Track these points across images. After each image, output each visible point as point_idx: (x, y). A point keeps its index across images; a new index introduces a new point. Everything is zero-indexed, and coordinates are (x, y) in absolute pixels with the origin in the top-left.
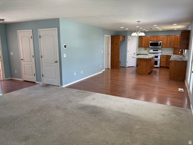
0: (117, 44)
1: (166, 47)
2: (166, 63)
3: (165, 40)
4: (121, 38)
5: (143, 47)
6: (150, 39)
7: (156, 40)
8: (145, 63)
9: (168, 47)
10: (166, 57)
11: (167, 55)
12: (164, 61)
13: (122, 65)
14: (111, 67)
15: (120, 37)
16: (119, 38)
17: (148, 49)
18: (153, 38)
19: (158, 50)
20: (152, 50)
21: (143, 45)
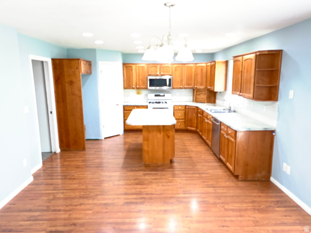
0: (71, 83)
1: (181, 88)
2: (185, 122)
3: (178, 73)
4: (83, 68)
5: (134, 88)
6: (148, 72)
7: (160, 73)
8: (160, 136)
9: (185, 88)
10: (184, 108)
11: (186, 106)
12: (180, 118)
13: (89, 134)
14: (61, 147)
15: (79, 64)
16: (78, 68)
17: (144, 92)
18: (154, 68)
19: (166, 94)
20: (154, 94)
21: (134, 83)
